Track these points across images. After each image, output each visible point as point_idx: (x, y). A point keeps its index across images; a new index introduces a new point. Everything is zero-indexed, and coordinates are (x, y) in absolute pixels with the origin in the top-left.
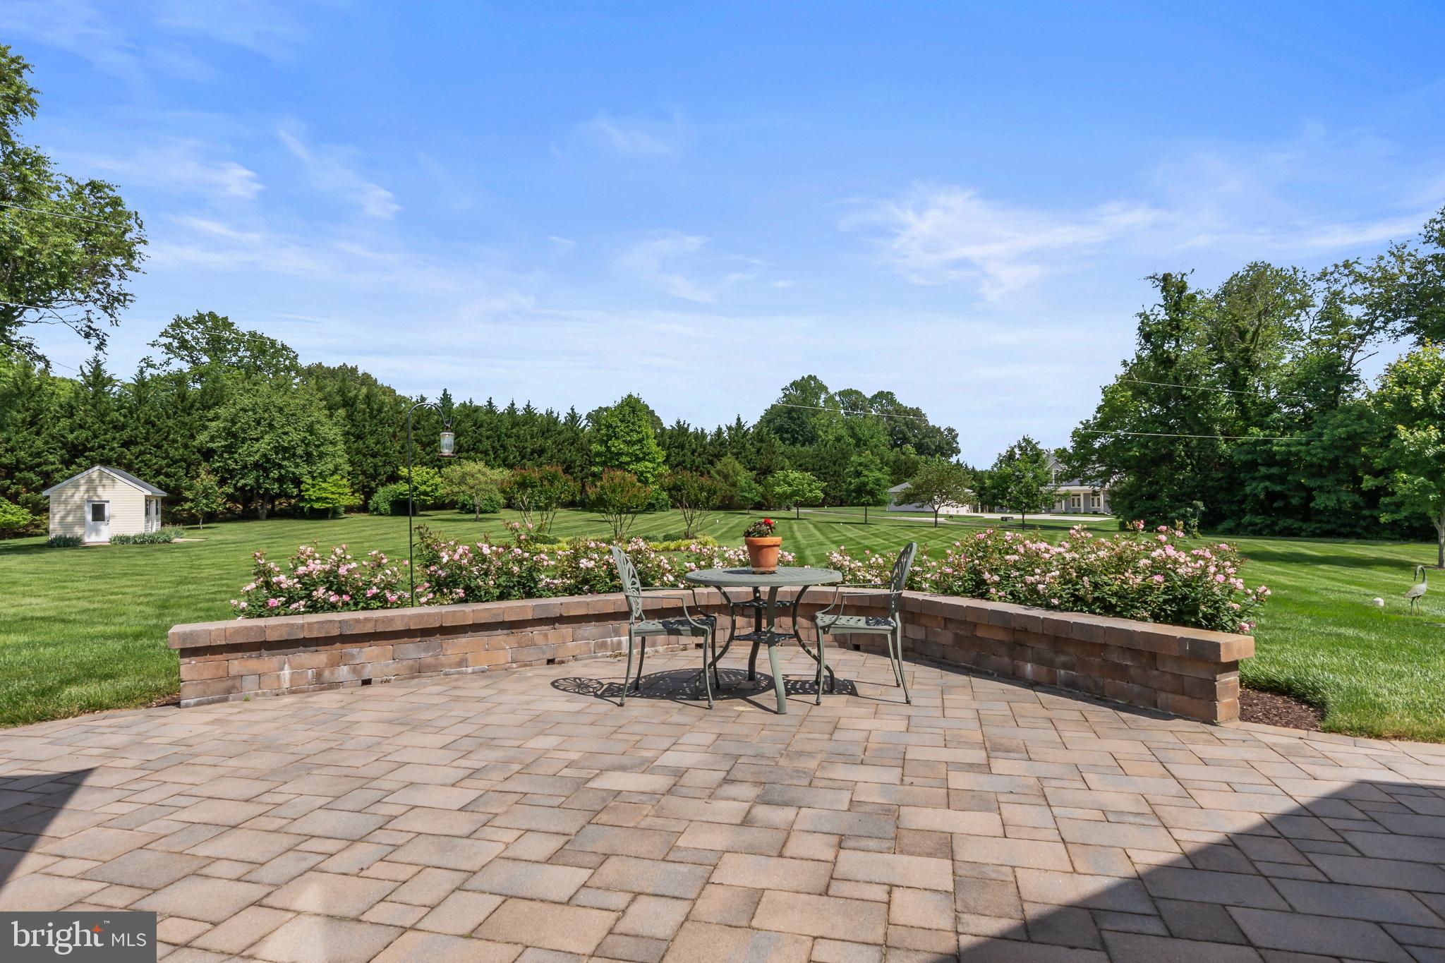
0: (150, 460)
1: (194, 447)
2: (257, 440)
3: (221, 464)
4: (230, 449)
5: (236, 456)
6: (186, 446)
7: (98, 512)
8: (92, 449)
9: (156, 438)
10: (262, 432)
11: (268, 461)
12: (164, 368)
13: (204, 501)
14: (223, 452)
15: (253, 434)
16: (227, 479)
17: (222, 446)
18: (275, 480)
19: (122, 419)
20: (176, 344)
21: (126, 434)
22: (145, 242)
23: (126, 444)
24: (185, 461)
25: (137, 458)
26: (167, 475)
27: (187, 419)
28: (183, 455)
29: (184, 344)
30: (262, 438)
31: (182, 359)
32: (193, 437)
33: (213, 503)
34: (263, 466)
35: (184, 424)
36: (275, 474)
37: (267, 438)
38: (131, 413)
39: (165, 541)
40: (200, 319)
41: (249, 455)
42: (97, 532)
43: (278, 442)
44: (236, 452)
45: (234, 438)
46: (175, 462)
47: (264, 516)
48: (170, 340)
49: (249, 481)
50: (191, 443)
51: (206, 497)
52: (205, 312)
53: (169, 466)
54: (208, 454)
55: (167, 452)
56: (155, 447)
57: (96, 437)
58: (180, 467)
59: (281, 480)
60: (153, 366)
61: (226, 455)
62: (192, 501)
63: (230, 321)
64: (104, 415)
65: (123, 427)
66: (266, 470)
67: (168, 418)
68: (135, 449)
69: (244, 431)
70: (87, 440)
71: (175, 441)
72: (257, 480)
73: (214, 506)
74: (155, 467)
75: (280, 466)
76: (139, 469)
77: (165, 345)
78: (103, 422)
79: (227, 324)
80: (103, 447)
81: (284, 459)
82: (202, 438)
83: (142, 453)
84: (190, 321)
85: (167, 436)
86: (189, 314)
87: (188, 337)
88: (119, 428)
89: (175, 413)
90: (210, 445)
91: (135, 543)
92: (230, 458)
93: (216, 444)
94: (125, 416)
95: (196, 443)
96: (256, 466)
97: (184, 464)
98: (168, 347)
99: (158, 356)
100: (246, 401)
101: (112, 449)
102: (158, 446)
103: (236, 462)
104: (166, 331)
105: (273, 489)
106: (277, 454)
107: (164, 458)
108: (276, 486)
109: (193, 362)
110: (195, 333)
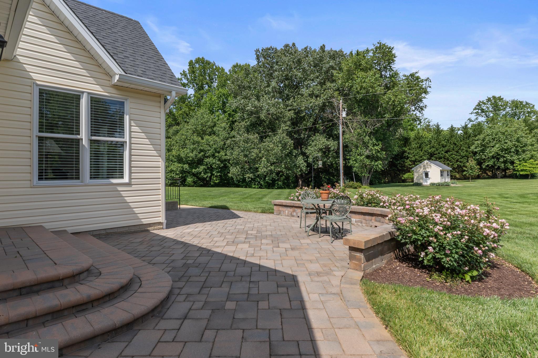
0: (454, 157)
1: (470, 151)
2: (493, 147)
3: (479, 157)
4: (483, 151)
5: (485, 154)
6: (467, 151)
7: (427, 175)
8: (436, 154)
9: (456, 149)
10: (495, 143)
11: (499, 155)
12: (476, 121)
13: (471, 171)
14: (480, 152)
15: (492, 144)
16: (483, 162)
17: (479, 150)
18: (502, 162)
19: (445, 143)
20: (480, 111)
21: (446, 149)
22: (430, 87)
23: (446, 152)
24: (467, 156)
25: (450, 156)
26: (460, 162)
27: (468, 141)
28: (466, 154)
29: (483, 111)
30: (495, 146)
31: (482, 117)
32: (469, 147)
33: (474, 172)
34: (496, 157)
35: (466, 143)
36: (502, 160)
37: (497, 146)
38: (448, 141)
39: (446, 185)
40: (489, 100)
41: (490, 153)
42: (427, 182)
43: (502, 147)
44: (485, 152)
45: (484, 147)
46: (463, 157)
47: (499, 177)
48: (478, 110)
49: (491, 163)
50: (469, 150)
51: (471, 169)
52: (490, 96)
53: (461, 158)
54: (475, 153)
55: (460, 154)
56: (456, 152)
57: (437, 150)
58: (465, 159)
59: (505, 162)
60: (472, 121)
61: (481, 154)
62: (467, 171)
63: (502, 97)
64: (439, 143)
65: (446, 146)
66: (498, 159)
67: (461, 141)
68: (449, 153)
69: (487, 143)
70: (434, 151)
71: (463, 149)
72: (494, 163)
73: (475, 173)
74: (456, 159)
75: (504, 157)
76: (451, 160)
77: (475, 113)
78: (439, 145)
79: (500, 99)
80: (439, 153)
81: (505, 154)
82: (473, 148)
83: (452, 154)
84: (485, 101)
85: (460, 148)
86: (484, 99)
87: (484, 108)
88: (444, 146)
89: (464, 139)
90: (475, 150)
91: (436, 185)
92: (482, 155)
93: (477, 150)
94: (446, 142)
95: (470, 150)
96: (493, 157)
97: (466, 158)
98: (477, 113)
99: (473, 117)
100: (489, 132)
101: (442, 154)
102: (457, 152)
103: (485, 156)
104: (475, 108)
105: (501, 166)
106: (502, 151)
107: (459, 156)
108: (503, 165)
109: (487, 116)
110: (487, 106)
